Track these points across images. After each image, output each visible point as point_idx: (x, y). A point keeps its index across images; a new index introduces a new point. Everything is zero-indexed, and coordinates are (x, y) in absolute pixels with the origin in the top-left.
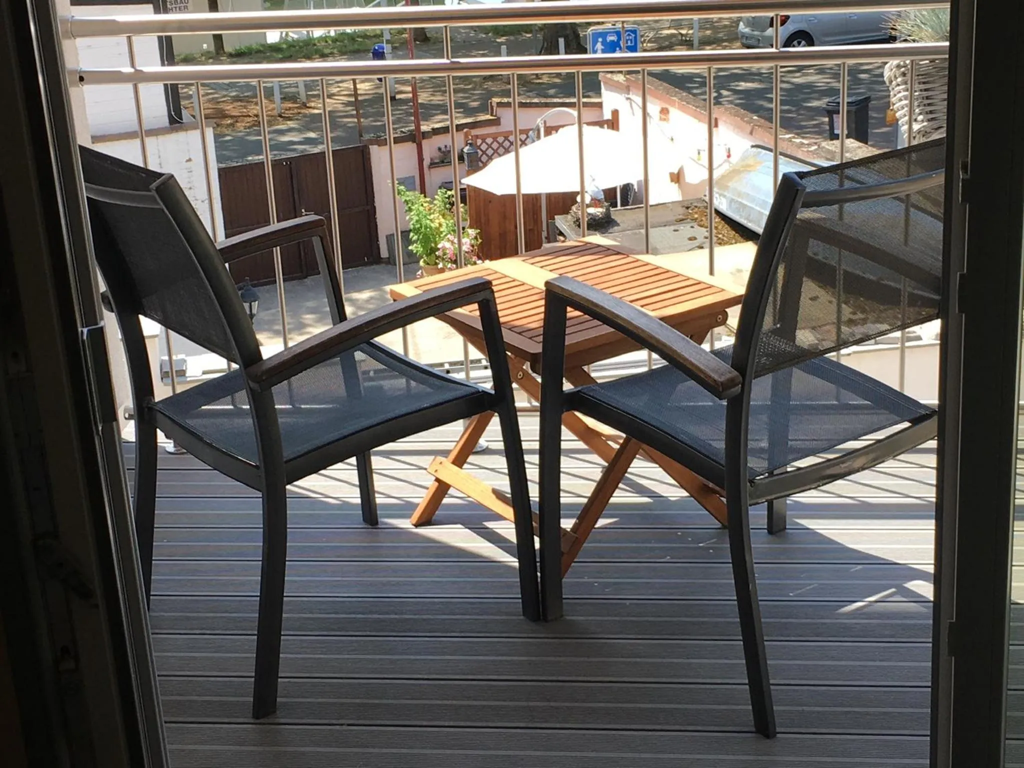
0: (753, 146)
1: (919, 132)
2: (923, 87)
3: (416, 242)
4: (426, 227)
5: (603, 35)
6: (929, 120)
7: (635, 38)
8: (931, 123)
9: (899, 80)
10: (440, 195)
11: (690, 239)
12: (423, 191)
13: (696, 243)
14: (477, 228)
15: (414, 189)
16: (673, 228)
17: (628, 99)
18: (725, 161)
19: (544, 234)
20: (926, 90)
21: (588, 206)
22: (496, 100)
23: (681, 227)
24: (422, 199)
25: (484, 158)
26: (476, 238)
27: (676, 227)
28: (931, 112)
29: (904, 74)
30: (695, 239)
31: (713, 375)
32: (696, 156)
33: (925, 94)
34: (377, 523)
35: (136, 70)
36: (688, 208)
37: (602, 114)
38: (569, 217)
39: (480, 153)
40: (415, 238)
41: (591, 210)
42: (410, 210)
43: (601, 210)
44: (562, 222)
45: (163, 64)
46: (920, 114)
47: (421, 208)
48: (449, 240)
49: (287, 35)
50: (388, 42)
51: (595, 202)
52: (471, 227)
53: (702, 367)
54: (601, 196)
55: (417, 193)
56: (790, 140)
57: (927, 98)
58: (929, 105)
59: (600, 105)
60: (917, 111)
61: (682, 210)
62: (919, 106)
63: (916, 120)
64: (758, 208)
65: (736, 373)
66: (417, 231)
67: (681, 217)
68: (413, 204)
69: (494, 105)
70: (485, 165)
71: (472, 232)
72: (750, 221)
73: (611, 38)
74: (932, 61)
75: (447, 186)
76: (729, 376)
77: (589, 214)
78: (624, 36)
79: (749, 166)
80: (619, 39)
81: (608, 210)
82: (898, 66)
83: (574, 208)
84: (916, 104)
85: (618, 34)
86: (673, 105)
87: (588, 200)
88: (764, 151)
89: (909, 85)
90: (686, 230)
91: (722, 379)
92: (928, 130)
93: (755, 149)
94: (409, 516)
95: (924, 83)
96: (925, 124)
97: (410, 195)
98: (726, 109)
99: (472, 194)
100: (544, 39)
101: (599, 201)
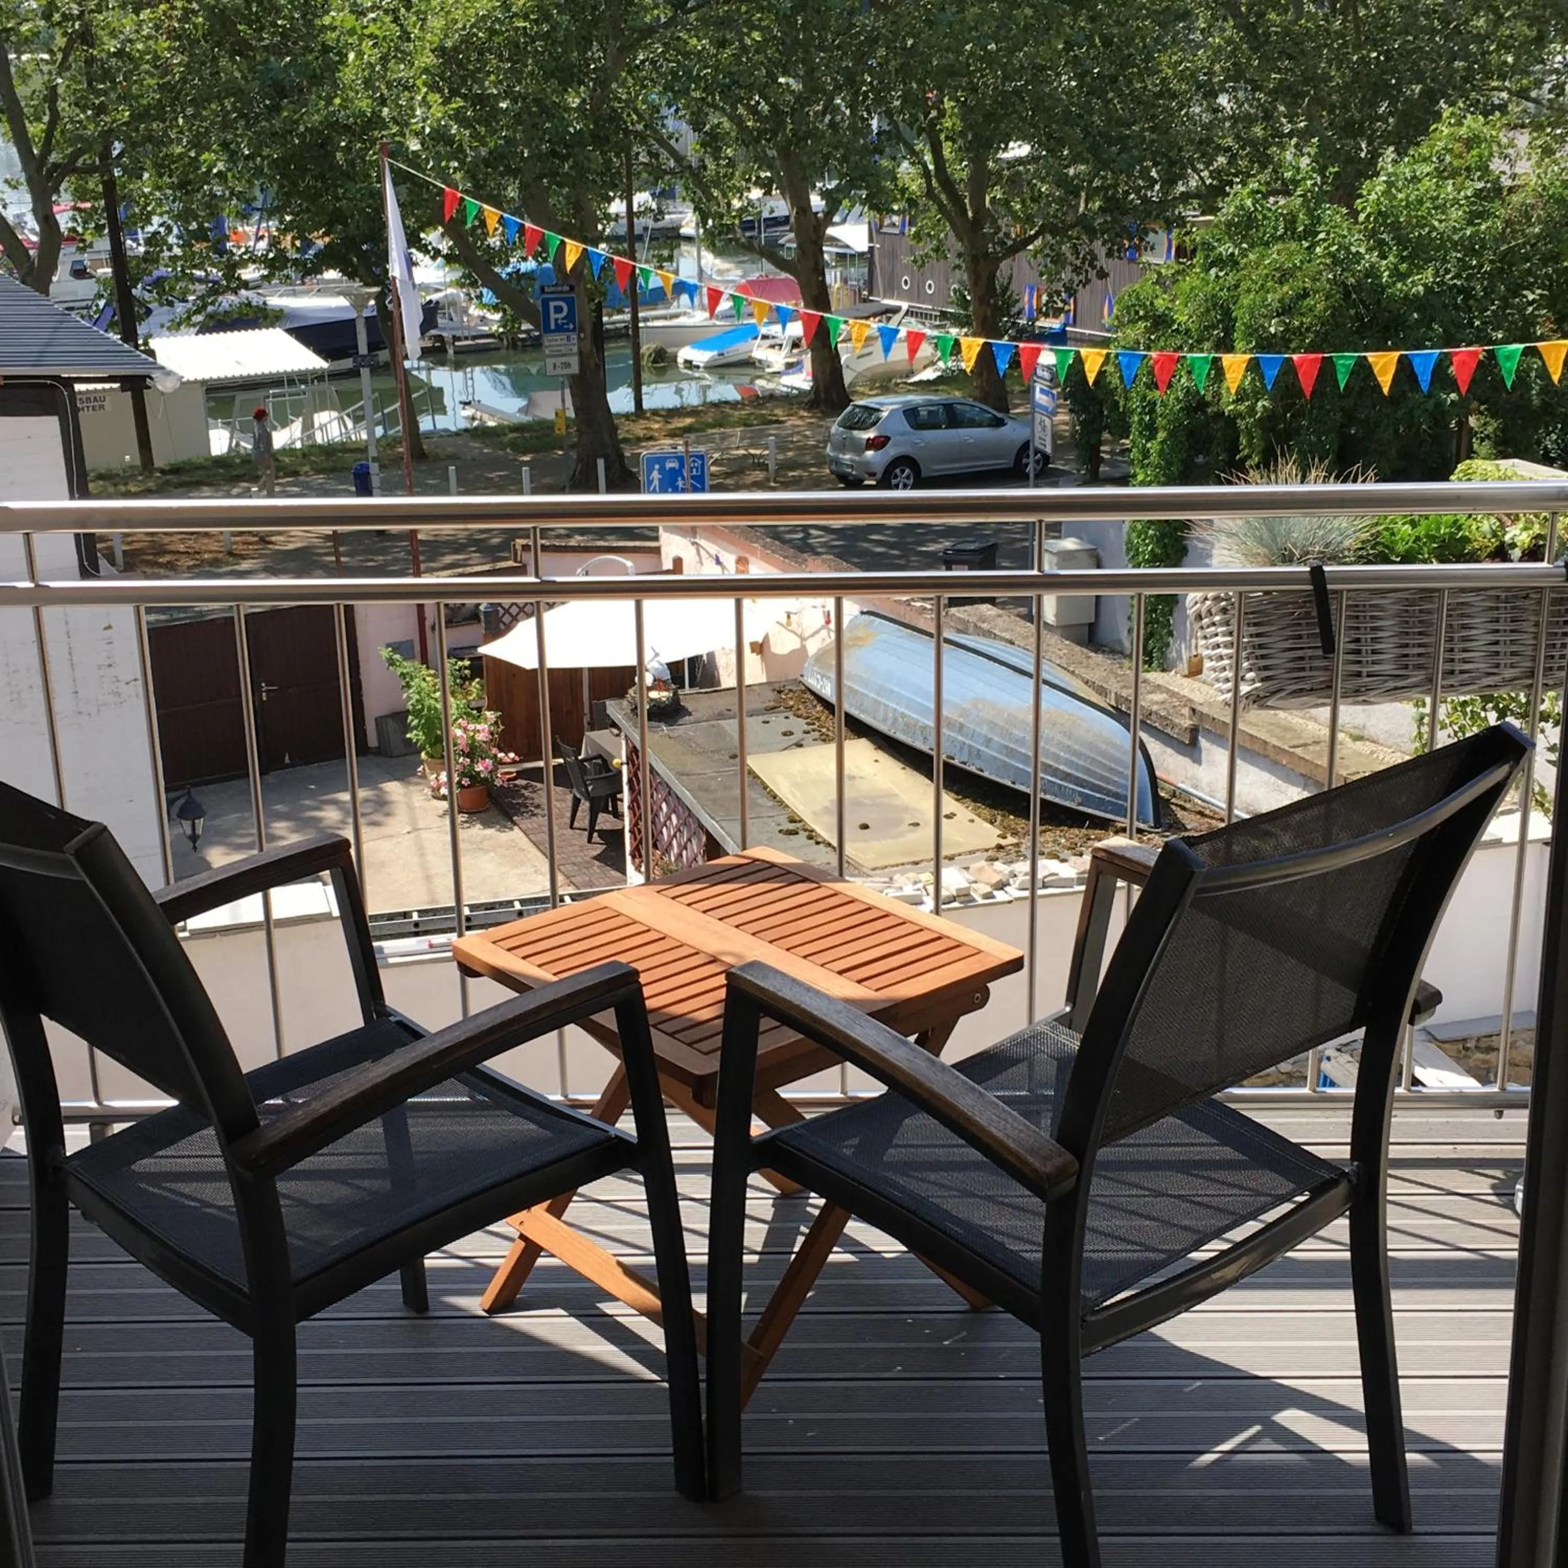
0: (862, 613)
1: (1248, 695)
2: (1253, 630)
3: (416, 728)
4: (429, 708)
5: (661, 460)
6: (1263, 680)
7: (703, 465)
8: (1267, 684)
9: (1217, 618)
10: (449, 665)
11: (785, 734)
12: (425, 660)
13: (793, 739)
14: (496, 710)
15: (413, 658)
16: (761, 718)
17: (694, 543)
18: (822, 628)
19: (586, 719)
20: (1258, 635)
21: (650, 689)
22: (520, 542)
23: (772, 718)
24: (424, 672)
25: (507, 619)
26: (496, 723)
27: (765, 718)
28: (1266, 668)
29: (1224, 611)
30: (791, 733)
31: (1031, 1160)
32: (784, 620)
33: (1258, 640)
34: (426, 1309)
35: (37, 586)
36: (780, 692)
37: (660, 563)
38: (625, 703)
39: (501, 611)
40: (415, 722)
41: (654, 695)
42: (408, 686)
43: (665, 694)
44: (615, 709)
45: (72, 497)
46: (1250, 670)
47: (424, 684)
48: (460, 727)
49: (238, 445)
50: (375, 460)
51: (658, 684)
52: (489, 709)
53: (1012, 1145)
54: (667, 676)
55: (417, 663)
56: (908, 603)
57: (1261, 646)
58: (1263, 657)
59: (657, 551)
60: (1246, 664)
61: (772, 695)
62: (1248, 659)
63: (1243, 678)
64: (872, 695)
65: (1069, 1157)
66: (417, 714)
67: (772, 704)
68: (412, 678)
69: (519, 548)
70: (509, 628)
71: (490, 715)
72: (864, 712)
73: (669, 465)
74: (1266, 593)
75: (456, 653)
76: (1058, 1161)
77: (652, 700)
78: (688, 462)
79: (858, 639)
80: (682, 465)
81: (675, 694)
82: (1217, 599)
83: (631, 691)
84: (1244, 654)
85: (681, 460)
86: (754, 554)
87: (649, 680)
88: (878, 620)
89: (1234, 628)
90: (779, 722)
91: (1048, 1168)
92: (1262, 694)
93: (866, 617)
94: (481, 1293)
95: (1255, 624)
96: (1258, 685)
97: (408, 666)
98: (824, 561)
99: (491, 665)
100: (579, 460)
101: (665, 682)
